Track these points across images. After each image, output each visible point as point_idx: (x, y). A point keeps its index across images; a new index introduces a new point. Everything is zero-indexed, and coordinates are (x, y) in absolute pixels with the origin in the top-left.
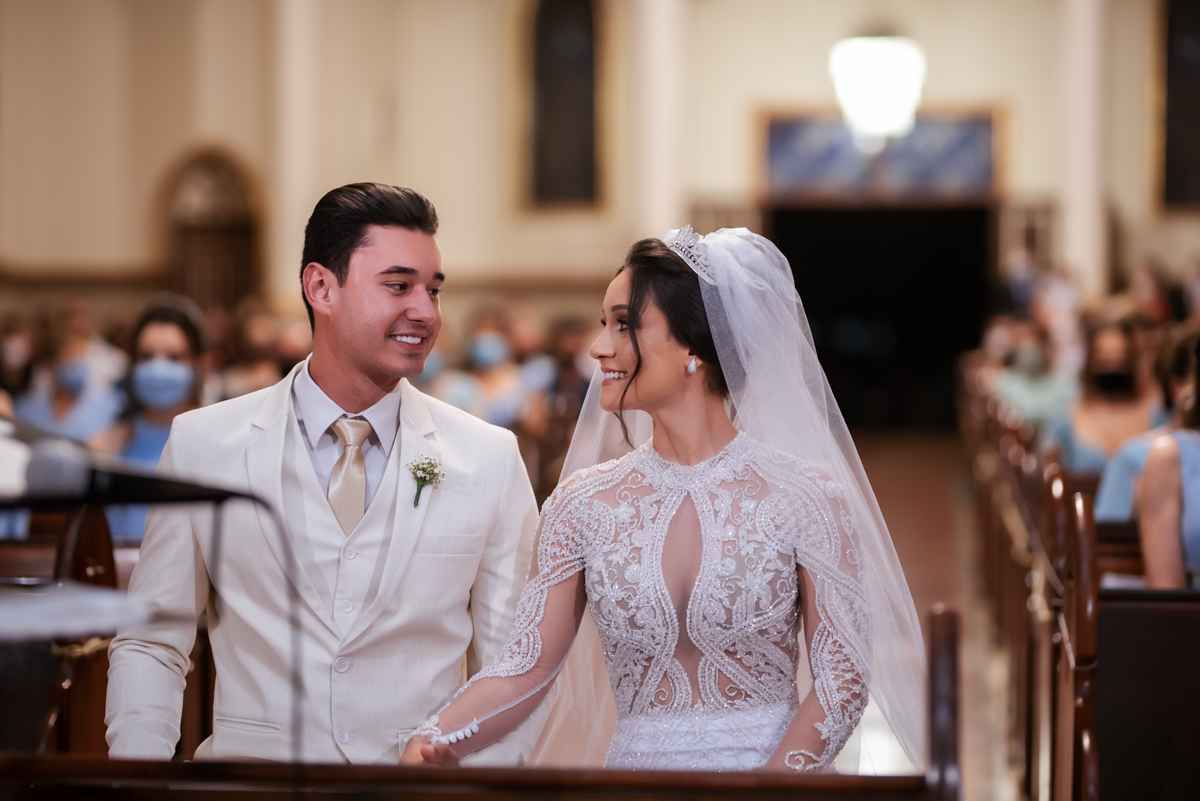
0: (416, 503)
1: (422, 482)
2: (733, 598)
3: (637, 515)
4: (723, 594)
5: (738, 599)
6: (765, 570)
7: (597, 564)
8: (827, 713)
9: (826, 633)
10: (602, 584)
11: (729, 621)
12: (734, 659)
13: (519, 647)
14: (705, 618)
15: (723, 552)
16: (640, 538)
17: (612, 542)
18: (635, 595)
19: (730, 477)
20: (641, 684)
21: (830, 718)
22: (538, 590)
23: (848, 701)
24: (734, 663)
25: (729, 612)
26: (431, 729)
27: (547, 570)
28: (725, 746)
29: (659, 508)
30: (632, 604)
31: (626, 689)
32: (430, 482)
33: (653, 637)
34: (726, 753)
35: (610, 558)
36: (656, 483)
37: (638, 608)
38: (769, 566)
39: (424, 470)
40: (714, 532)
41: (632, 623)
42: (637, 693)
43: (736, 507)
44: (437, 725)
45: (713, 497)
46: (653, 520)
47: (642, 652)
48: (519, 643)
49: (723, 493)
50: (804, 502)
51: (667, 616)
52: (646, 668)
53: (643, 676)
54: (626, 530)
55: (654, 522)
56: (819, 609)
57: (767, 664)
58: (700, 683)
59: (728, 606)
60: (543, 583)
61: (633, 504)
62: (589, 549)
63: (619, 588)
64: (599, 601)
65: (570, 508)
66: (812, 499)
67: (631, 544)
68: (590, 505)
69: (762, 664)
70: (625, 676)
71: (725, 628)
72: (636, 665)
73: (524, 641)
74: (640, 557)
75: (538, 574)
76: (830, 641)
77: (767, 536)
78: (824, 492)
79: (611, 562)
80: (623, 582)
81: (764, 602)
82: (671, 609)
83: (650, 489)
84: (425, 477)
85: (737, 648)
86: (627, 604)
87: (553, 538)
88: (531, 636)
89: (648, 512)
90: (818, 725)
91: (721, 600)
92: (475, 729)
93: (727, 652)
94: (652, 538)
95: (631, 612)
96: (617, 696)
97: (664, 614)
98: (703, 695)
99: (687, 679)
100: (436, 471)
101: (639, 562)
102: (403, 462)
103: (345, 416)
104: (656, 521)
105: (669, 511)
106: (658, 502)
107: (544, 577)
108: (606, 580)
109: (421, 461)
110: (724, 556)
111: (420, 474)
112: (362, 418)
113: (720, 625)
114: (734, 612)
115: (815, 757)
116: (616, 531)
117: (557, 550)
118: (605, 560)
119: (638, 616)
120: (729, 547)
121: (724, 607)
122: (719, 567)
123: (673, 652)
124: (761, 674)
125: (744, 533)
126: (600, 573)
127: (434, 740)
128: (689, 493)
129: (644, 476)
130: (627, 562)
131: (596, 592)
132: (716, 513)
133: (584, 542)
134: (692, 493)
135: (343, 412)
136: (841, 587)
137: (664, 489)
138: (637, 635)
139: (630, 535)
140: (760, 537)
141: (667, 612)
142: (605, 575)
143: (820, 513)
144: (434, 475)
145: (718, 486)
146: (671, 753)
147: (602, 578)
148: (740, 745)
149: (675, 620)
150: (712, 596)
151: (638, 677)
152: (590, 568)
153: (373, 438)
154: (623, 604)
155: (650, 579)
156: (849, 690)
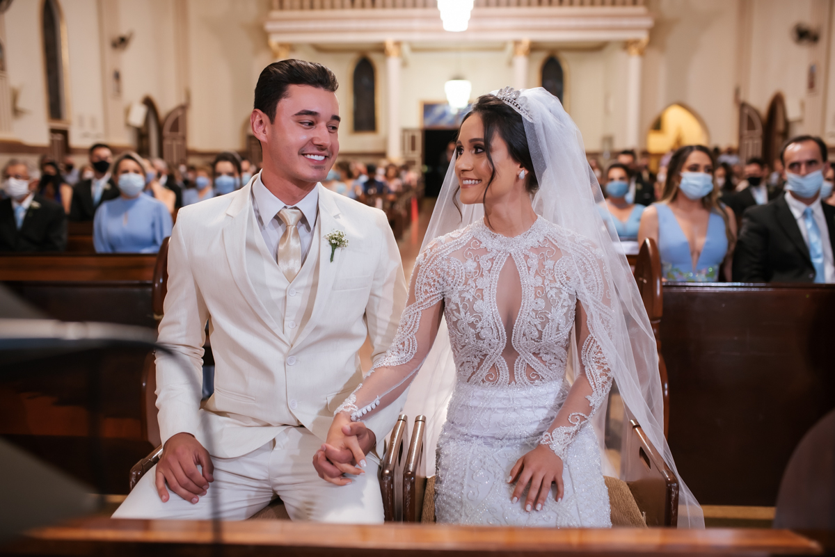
0: (332, 260)
1: (334, 246)
2: (543, 325)
3: (479, 267)
4: (537, 322)
5: (547, 326)
6: (563, 306)
7: (455, 298)
8: (594, 390)
9: (592, 341)
10: (459, 312)
11: (540, 338)
12: (537, 357)
13: (403, 346)
14: (524, 335)
15: (535, 294)
16: (481, 283)
17: (464, 285)
18: (480, 320)
19: (537, 245)
20: (478, 368)
21: (595, 392)
22: (416, 311)
23: (606, 382)
24: (537, 359)
25: (540, 333)
26: (352, 407)
27: (421, 300)
28: (528, 405)
29: (492, 264)
30: (479, 325)
31: (466, 368)
32: (339, 246)
33: (490, 345)
34: (528, 409)
35: (463, 295)
36: (490, 246)
37: (482, 328)
38: (564, 304)
39: (336, 239)
40: (529, 281)
41: (478, 337)
42: (474, 373)
43: (542, 266)
44: (354, 404)
45: (527, 257)
46: (489, 271)
47: (480, 351)
48: (403, 344)
49: (532, 254)
50: (583, 262)
51: (500, 333)
52: (482, 360)
53: (480, 364)
54: (472, 277)
55: (489, 273)
56: (589, 327)
57: (555, 358)
58: (515, 371)
59: (540, 329)
60: (419, 307)
61: (475, 260)
62: (448, 288)
63: (470, 315)
64: (457, 321)
65: (436, 262)
66: (588, 260)
67: (476, 287)
68: (448, 260)
69: (553, 359)
70: (467, 362)
71: (537, 341)
72: (475, 357)
73: (406, 343)
74: (483, 296)
75: (415, 301)
76: (595, 345)
77: (562, 284)
78: (595, 257)
79: (464, 298)
80: (472, 311)
81: (562, 325)
82: (502, 328)
83: (486, 250)
84: (336, 243)
85: (541, 351)
86: (476, 325)
87: (425, 280)
88: (411, 340)
89: (486, 266)
90: (589, 398)
91: (535, 325)
92: (378, 403)
93: (534, 354)
94: (490, 284)
95: (477, 331)
96: (459, 371)
97: (498, 332)
98: (516, 378)
99: (507, 368)
100: (343, 239)
101: (482, 299)
102: (322, 235)
103: (285, 207)
104: (491, 272)
105: (499, 266)
106: (492, 260)
107: (419, 304)
108: (461, 309)
109: (334, 232)
110: (536, 297)
111: (334, 241)
112: (296, 208)
113: (534, 340)
114: (544, 333)
115: (586, 417)
116: (466, 277)
117: (428, 288)
118: (460, 296)
119: (482, 333)
120: (541, 292)
121: (538, 330)
122: (534, 304)
123: (500, 353)
124: (551, 364)
125: (548, 282)
126: (457, 305)
127: (354, 415)
128: (510, 254)
129: (481, 243)
130: (475, 299)
131: (454, 315)
132: (529, 268)
133: (445, 284)
134: (512, 254)
135: (285, 205)
136: (602, 313)
137: (495, 251)
138: (480, 344)
139: (475, 281)
140: (558, 285)
141: (500, 330)
142: (461, 306)
143: (593, 269)
144: (341, 241)
145: (529, 250)
146: (494, 409)
147: (458, 308)
148: (536, 405)
149: (505, 335)
150: (530, 322)
151: (477, 365)
152: (449, 300)
153: (303, 220)
154: (473, 325)
155: (490, 310)
156: (607, 375)
